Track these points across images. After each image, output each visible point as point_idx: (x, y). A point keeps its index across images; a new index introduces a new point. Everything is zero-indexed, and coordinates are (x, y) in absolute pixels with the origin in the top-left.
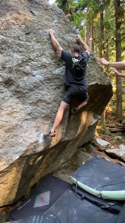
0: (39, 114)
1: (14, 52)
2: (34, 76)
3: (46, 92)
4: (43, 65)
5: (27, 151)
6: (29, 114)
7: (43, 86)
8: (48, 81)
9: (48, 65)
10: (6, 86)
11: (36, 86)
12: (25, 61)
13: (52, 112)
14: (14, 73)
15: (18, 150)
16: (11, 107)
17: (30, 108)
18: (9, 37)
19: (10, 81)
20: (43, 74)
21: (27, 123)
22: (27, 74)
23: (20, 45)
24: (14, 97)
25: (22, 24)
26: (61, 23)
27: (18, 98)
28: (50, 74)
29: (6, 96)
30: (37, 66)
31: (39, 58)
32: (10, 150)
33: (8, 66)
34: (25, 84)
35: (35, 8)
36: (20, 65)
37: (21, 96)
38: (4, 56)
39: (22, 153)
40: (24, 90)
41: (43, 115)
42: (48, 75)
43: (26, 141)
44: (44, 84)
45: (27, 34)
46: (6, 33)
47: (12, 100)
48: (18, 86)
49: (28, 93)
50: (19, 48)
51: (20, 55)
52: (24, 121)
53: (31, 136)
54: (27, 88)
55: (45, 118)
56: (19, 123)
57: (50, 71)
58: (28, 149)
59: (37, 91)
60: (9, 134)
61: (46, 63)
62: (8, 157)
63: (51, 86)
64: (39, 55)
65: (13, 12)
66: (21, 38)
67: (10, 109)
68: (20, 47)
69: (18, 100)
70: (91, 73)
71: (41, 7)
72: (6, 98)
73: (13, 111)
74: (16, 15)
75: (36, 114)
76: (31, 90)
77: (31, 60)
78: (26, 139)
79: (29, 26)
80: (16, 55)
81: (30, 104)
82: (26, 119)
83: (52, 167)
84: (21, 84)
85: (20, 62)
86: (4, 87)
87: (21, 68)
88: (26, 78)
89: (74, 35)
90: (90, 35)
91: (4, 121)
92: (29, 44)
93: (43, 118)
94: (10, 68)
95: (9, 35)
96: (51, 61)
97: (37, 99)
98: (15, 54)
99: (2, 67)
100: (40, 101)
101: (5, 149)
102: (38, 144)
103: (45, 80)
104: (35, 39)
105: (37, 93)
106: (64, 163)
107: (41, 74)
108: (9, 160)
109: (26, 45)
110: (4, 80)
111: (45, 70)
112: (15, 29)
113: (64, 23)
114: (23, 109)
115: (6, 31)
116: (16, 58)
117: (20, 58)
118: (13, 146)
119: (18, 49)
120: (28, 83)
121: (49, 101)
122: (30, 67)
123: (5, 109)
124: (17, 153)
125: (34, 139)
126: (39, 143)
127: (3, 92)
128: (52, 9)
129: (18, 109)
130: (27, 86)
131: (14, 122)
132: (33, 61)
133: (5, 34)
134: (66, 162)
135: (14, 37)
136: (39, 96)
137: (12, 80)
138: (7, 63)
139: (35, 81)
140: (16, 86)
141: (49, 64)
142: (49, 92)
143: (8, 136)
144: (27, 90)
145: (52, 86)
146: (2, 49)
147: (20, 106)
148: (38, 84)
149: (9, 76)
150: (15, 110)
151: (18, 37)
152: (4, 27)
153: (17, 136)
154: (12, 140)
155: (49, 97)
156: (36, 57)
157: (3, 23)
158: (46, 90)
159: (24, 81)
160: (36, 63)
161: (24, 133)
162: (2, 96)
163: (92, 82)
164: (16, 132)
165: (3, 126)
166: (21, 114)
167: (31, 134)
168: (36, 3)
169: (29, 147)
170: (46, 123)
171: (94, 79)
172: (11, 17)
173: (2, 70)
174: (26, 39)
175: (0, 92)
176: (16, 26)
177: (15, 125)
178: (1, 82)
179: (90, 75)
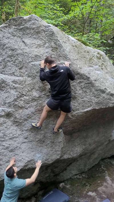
0: (33, 138)
1: (11, 88)
2: (27, 109)
5: (25, 166)
6: (26, 138)
7: (35, 116)
8: (39, 112)
9: (38, 98)
11: (29, 117)
12: (19, 97)
14: (12, 107)
15: (18, 165)
16: (12, 133)
17: (26, 134)
18: (7, 74)
20: (34, 107)
21: (25, 145)
22: (21, 108)
23: (14, 82)
24: (14, 125)
25: (16, 60)
26: (52, 47)
27: (17, 126)
28: (40, 106)
29: (8, 125)
31: (31, 92)
33: (7, 102)
34: (21, 116)
35: (27, 34)
36: (15, 100)
37: (19, 125)
38: (4, 92)
39: (22, 167)
40: (20, 120)
41: (37, 140)
42: (38, 108)
43: (24, 159)
44: (35, 115)
45: (21, 69)
47: (12, 128)
48: (16, 117)
49: (23, 122)
50: (14, 85)
51: (15, 92)
52: (22, 143)
53: (28, 156)
54: (22, 118)
56: (18, 145)
57: (40, 104)
58: (26, 164)
59: (30, 120)
60: (12, 153)
61: (36, 97)
64: (30, 90)
65: (8, 50)
66: (15, 74)
69: (17, 127)
70: (86, 99)
71: (32, 31)
72: (8, 127)
73: (14, 136)
74: (10, 52)
75: (31, 138)
76: (26, 120)
79: (21, 61)
80: (13, 92)
81: (26, 131)
82: (24, 142)
84: (18, 116)
85: (16, 97)
86: (6, 118)
87: (16, 103)
88: (21, 110)
91: (8, 144)
94: (9, 103)
95: (7, 73)
96: (41, 94)
97: (31, 127)
98: (12, 90)
99: (4, 103)
102: (34, 162)
103: (36, 111)
104: (26, 73)
105: (30, 122)
107: (32, 107)
109: (19, 81)
110: (6, 113)
111: (35, 103)
112: (10, 66)
114: (21, 134)
115: (4, 70)
116: (13, 94)
117: (15, 94)
119: (14, 86)
122: (23, 102)
123: (8, 135)
125: (30, 158)
128: (43, 30)
129: (17, 135)
131: (15, 145)
132: (25, 95)
135: (10, 74)
137: (11, 113)
138: (7, 99)
139: (27, 113)
140: (14, 117)
141: (39, 97)
143: (12, 155)
144: (22, 120)
146: (3, 87)
147: (19, 132)
148: (30, 116)
149: (9, 110)
150: (15, 136)
151: (13, 73)
152: (3, 66)
153: (17, 155)
156: (28, 92)
158: (38, 119)
159: (19, 113)
160: (27, 98)
161: (23, 153)
162: (5, 125)
163: (88, 108)
164: (17, 152)
165: (7, 148)
166: (20, 138)
167: (28, 153)
168: (27, 28)
169: (27, 164)
170: (40, 146)
171: (90, 105)
172: (6, 55)
173: (4, 105)
174: (20, 73)
175: (4, 123)
176: (11, 62)
177: (15, 147)
178: (4, 115)
179: (84, 101)
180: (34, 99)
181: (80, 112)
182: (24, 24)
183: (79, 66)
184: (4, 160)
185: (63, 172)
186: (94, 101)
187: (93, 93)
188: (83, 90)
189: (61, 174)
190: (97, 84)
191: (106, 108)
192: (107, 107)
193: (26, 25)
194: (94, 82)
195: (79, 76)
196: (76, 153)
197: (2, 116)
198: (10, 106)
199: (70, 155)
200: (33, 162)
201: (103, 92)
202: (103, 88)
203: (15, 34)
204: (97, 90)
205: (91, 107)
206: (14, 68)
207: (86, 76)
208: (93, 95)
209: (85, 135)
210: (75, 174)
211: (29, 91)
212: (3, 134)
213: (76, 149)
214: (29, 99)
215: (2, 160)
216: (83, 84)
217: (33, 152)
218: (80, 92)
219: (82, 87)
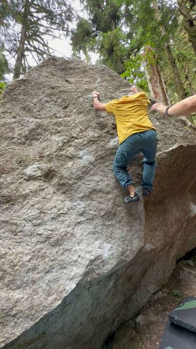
0: (95, 211)
1: (52, 134)
2: (81, 159)
3: (101, 177)
4: (91, 141)
5: (86, 274)
6: (81, 215)
7: (95, 168)
8: (101, 161)
9: (97, 139)
10: (47, 181)
11: (85, 172)
12: (67, 142)
13: (115, 204)
14: (55, 160)
15: (73, 274)
16: (56, 207)
17: (81, 205)
18: (45, 118)
19: (51, 172)
20: (93, 153)
21: (81, 229)
22: (71, 158)
23: (58, 124)
24: (58, 193)
25: (58, 99)
26: (107, 81)
27: (64, 193)
28: (102, 151)
29: (48, 193)
30: (83, 144)
31: (85, 132)
32: (62, 275)
33: (46, 154)
34: (71, 172)
35: (70, 74)
36: (60, 149)
37: (67, 190)
38: (41, 142)
39: (80, 278)
40: (70, 180)
41: (102, 213)
42: (99, 153)
43: (83, 258)
44: (96, 166)
45: (65, 108)
46: (40, 115)
47: (56, 198)
48: (62, 176)
49: (76, 183)
50: (57, 128)
51: (59, 137)
52: (76, 225)
53: (90, 249)
54: (74, 176)
55: (106, 217)
56: (69, 230)
57: (102, 146)
58: (87, 270)
59: (87, 178)
60: (57, 249)
61: (94, 137)
62: (59, 287)
63: (106, 166)
64: (83, 129)
65: (45, 89)
66: (58, 115)
67: (55, 210)
68: (58, 126)
69: (64, 196)
70: (167, 132)
71: (77, 71)
72: (48, 197)
73: (59, 212)
74: (49, 91)
75: (92, 212)
76: (79, 178)
77: (73, 139)
78: (82, 255)
79: (66, 98)
80: (56, 138)
81: (82, 198)
82: (79, 223)
83: (137, 301)
84: (65, 173)
85: (60, 145)
86: (44, 181)
87: (62, 153)
88: (70, 164)
89: (127, 89)
90: (155, 79)
92: (69, 119)
93: (102, 217)
94: (49, 155)
95: (44, 116)
96: (101, 132)
97: (90, 190)
98: (54, 136)
99: (40, 157)
100: (94, 191)
101: (54, 274)
102: (102, 262)
103: (96, 160)
104: (75, 111)
105: (88, 181)
106: (157, 292)
107: (89, 153)
108: (62, 291)
109: (65, 122)
110: (44, 173)
111: (94, 147)
112: (50, 107)
113: (110, 78)
114: (72, 208)
115: (40, 113)
116: (55, 140)
117: (60, 139)
118: (65, 268)
119: (56, 130)
120: (74, 170)
121: (108, 189)
122: (74, 148)
123: (49, 212)
124: (71, 279)
125: (94, 253)
126: (103, 259)
127: (43, 189)
128: (91, 69)
129: (65, 209)
130: (73, 174)
131: (62, 230)
132: (76, 138)
133: (39, 117)
134: (160, 290)
135: (50, 117)
136: (92, 185)
137: (53, 170)
138: (45, 151)
139: (83, 165)
140: (59, 177)
141: (99, 137)
142: (105, 176)
143: (57, 252)
144: (74, 179)
145: (108, 166)
146: (38, 135)
147: (68, 204)
148: (87, 168)
149: (49, 166)
150: (62, 211)
151: (55, 115)
152: (38, 108)
153: (68, 250)
154: (63, 257)
155: (106, 183)
156: (80, 133)
157: (35, 105)
158: (101, 173)
159: (69, 168)
160: (80, 140)
161: (79, 245)
162: (43, 194)
163: (172, 146)
164: (67, 245)
165: (48, 238)
166: (70, 215)
167: (88, 245)
168: (71, 68)
169: (89, 267)
170: (109, 225)
171: (174, 140)
172: (44, 95)
173: (40, 160)
174: (65, 114)
175: (40, 190)
176: (51, 103)
177: (64, 233)
178: (40, 176)
179: (166, 136)
180: (92, 141)
181: (164, 153)
182: (66, 64)
184: (41, 268)
185: (135, 291)
186: (178, 135)
187: (174, 125)
188: (159, 122)
189: (133, 297)
191: (194, 146)
193: (68, 66)
197: (37, 178)
198: (50, 161)
200: (100, 261)
203: (56, 74)
204: (177, 121)
205: (177, 144)
206: (55, 109)
208: (174, 127)
209: (162, 208)
211: (82, 131)
212: (39, 211)
213: (157, 233)
214: (83, 142)
215: (38, 268)
217: (97, 239)
219: (157, 118)
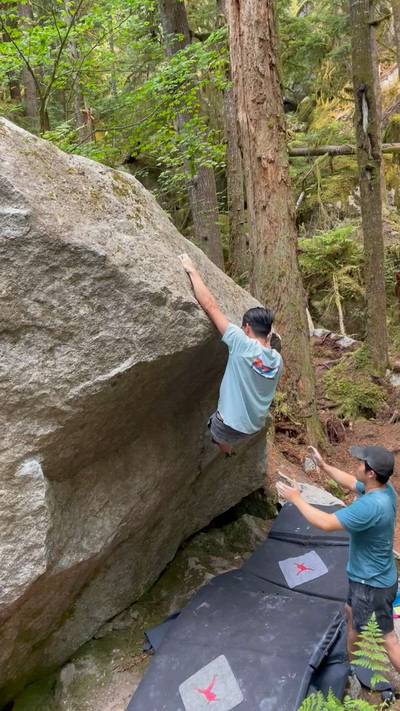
70: (106, 332)
163: (118, 365)
171: (123, 351)
181: (96, 384)
183: (60, 221)
185: (61, 624)
186: (135, 336)
187: (129, 310)
188: (91, 305)
190: (135, 276)
191: (177, 354)
192: (181, 350)
194: (122, 270)
195: (66, 255)
196: (101, 539)
199: (83, 550)
201: (159, 300)
202: (156, 288)
205: (131, 359)
207: (94, 254)
208: (129, 315)
209: (119, 465)
210: (109, 617)
213: (99, 523)
216: (85, 283)
218: (82, 312)
219: (86, 294)
